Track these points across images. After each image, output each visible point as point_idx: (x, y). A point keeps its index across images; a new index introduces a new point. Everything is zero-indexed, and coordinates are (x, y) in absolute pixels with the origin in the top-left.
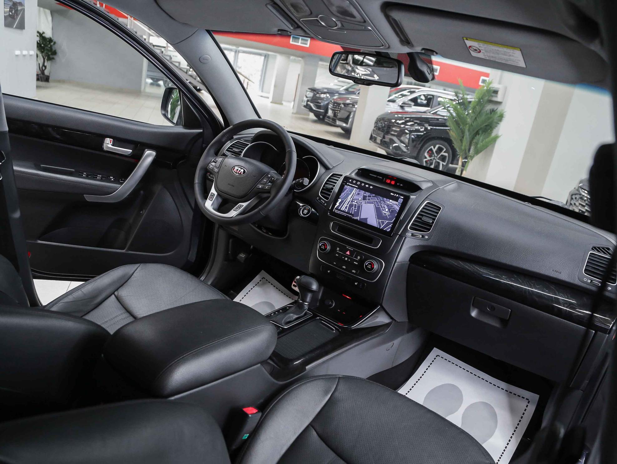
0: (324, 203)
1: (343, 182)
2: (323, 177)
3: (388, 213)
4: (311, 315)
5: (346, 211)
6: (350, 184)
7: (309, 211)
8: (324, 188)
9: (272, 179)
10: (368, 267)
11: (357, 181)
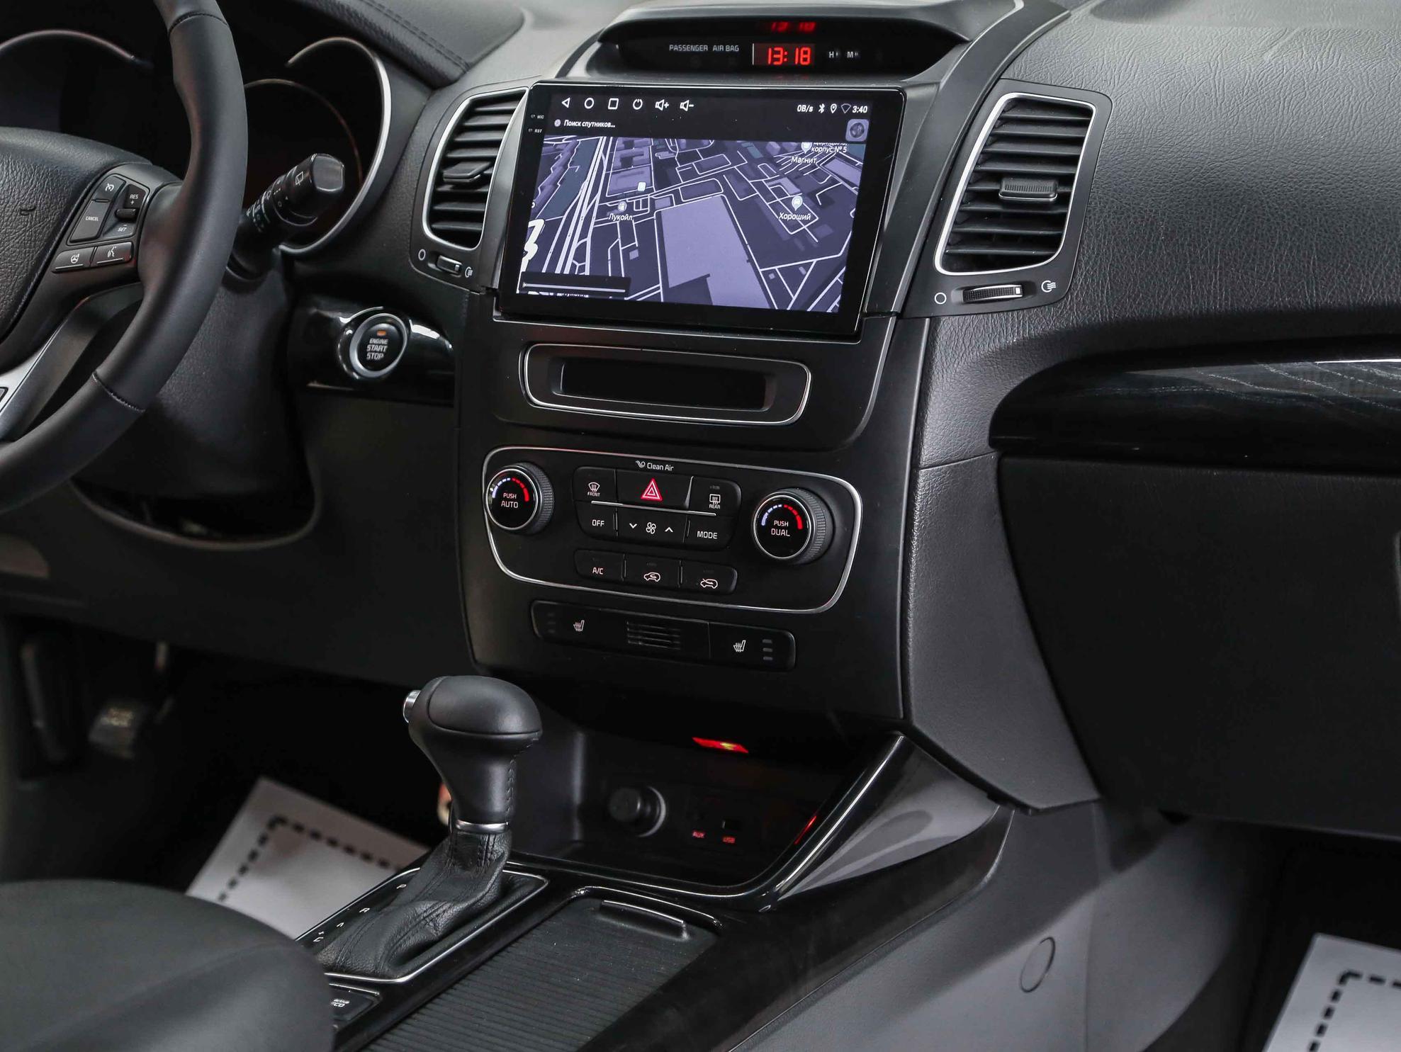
0: (461, 270)
1: (529, 122)
2: (421, 134)
3: (808, 217)
4: (542, 883)
5: (587, 272)
6: (568, 123)
7: (394, 342)
8: (446, 188)
9: (127, 199)
10: (774, 532)
11: (602, 93)
